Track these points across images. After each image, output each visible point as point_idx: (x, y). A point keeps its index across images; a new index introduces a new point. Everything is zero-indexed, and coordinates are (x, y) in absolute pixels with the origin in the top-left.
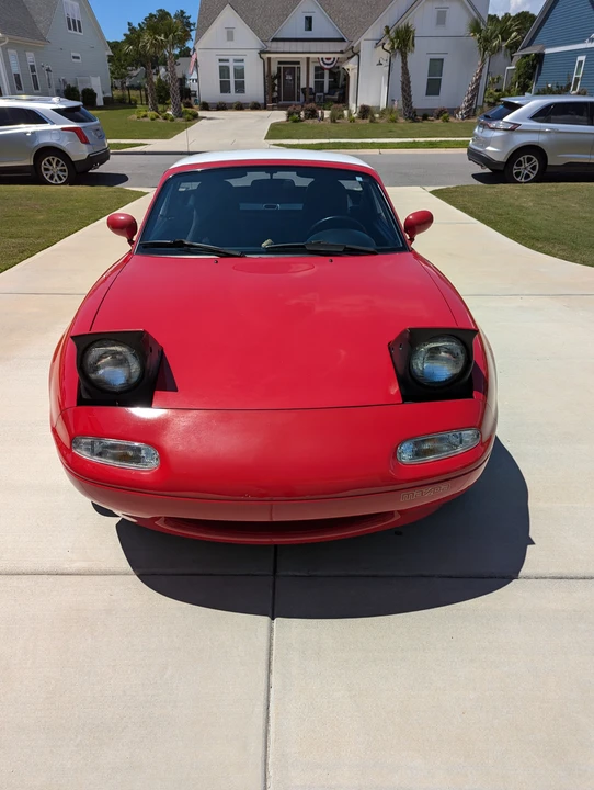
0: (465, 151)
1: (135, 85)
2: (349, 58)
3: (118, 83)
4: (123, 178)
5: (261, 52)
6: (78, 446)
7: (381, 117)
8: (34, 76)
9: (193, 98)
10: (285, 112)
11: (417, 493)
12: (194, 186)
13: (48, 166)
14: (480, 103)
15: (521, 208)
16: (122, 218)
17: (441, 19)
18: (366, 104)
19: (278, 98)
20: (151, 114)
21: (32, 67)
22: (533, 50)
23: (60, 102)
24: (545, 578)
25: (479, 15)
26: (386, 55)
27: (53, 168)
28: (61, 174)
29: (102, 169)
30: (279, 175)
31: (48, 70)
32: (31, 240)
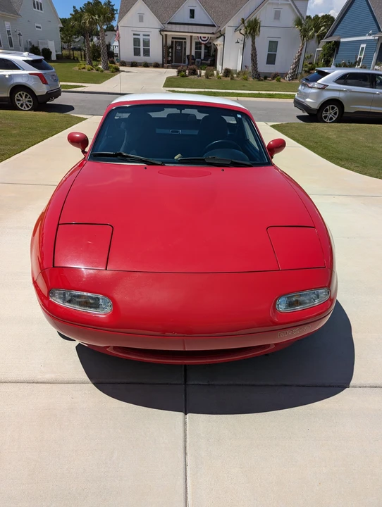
0: (292, 101)
1: (77, 47)
2: (217, 38)
3: (65, 46)
4: (70, 108)
5: (160, 31)
6: (54, 296)
7: (237, 77)
8: (10, 38)
9: (115, 58)
10: (176, 70)
11: (289, 332)
12: (126, 116)
13: (20, 98)
14: (300, 70)
15: (328, 139)
16: (78, 136)
17: (277, 15)
18: (228, 67)
19: (172, 61)
20: (88, 67)
21: (8, 31)
22: (333, 39)
23: (29, 56)
24: (366, 387)
25: (300, 14)
26: (242, 37)
27: (22, 99)
28: (28, 104)
29: (56, 101)
30: (186, 111)
31: (19, 34)
32: (9, 147)
